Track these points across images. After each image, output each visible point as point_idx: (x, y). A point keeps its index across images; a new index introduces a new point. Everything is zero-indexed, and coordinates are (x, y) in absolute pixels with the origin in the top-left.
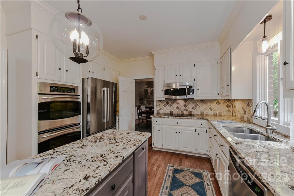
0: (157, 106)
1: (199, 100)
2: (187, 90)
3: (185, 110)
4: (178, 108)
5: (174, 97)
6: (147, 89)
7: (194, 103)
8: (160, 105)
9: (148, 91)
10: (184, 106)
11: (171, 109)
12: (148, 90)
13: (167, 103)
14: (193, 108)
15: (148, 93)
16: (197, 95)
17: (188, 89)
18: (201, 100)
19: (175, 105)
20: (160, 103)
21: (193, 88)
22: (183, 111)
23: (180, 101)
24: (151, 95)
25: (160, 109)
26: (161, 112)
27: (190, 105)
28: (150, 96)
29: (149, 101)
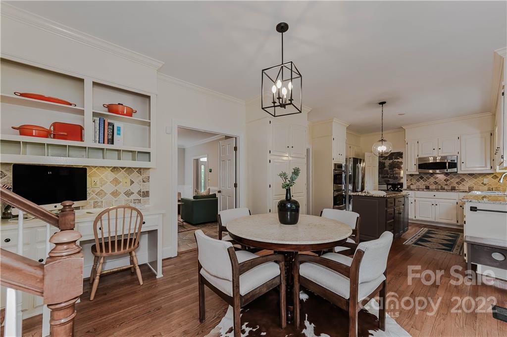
0: (407, 180)
1: (465, 174)
2: (447, 164)
3: (446, 185)
4: (436, 183)
5: (431, 171)
6: (384, 161)
7: (459, 177)
8: (411, 180)
9: (386, 164)
10: (445, 180)
11: (427, 183)
12: (384, 163)
13: (422, 178)
14: (457, 183)
15: (385, 167)
16: (462, 169)
17: (449, 163)
18: (469, 174)
19: (432, 180)
20: (412, 178)
21: (456, 162)
22: (443, 186)
23: (438, 176)
24: (390, 169)
25: (412, 184)
26: (411, 186)
27: (453, 179)
28: (389, 171)
29: (387, 177)
